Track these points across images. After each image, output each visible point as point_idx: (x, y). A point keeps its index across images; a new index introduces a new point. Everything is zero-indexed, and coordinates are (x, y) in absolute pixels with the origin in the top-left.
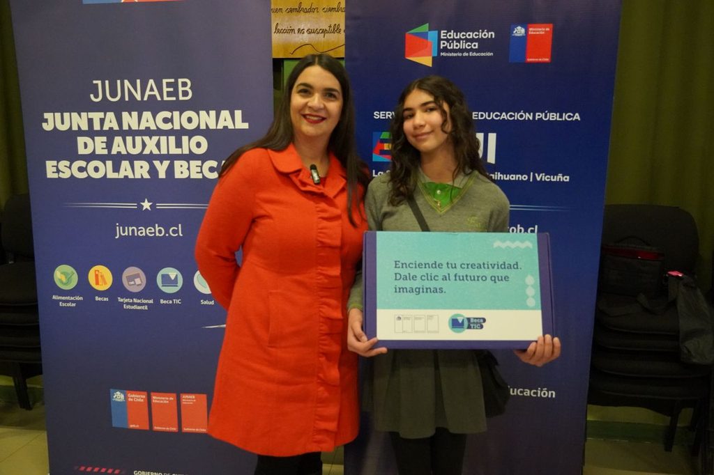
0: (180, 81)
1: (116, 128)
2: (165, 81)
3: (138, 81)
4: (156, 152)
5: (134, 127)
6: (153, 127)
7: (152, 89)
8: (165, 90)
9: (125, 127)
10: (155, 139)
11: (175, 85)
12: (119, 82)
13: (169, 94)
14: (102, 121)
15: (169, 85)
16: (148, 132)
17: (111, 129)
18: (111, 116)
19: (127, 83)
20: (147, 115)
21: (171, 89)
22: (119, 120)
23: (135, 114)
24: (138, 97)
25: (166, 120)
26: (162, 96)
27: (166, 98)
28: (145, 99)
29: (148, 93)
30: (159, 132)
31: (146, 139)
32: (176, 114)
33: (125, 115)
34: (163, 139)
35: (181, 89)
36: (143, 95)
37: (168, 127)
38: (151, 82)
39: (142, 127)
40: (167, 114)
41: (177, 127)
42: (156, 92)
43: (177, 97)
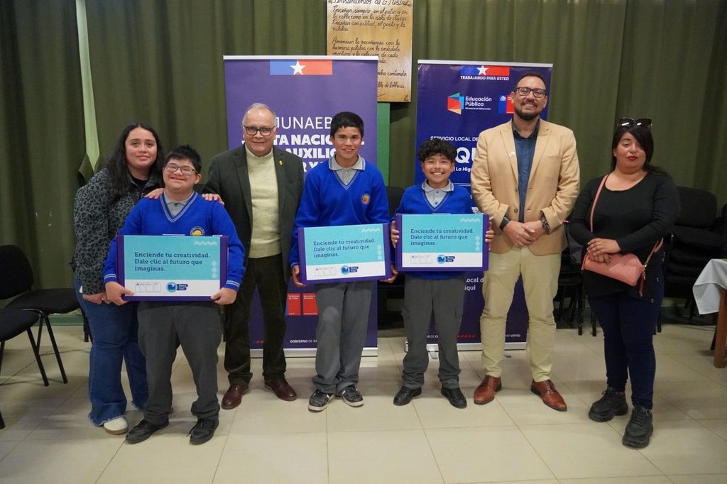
0: (326, 118)
1: (287, 143)
2: (317, 118)
3: (302, 118)
4: (310, 157)
5: (299, 143)
6: (309, 144)
7: (309, 123)
8: (317, 123)
9: (293, 143)
10: (310, 150)
11: (323, 121)
12: (290, 118)
13: (319, 125)
14: (279, 140)
15: (319, 120)
16: (307, 146)
17: (284, 144)
18: (284, 137)
19: (295, 119)
20: (306, 137)
21: (321, 123)
22: (289, 140)
23: (299, 136)
24: (302, 127)
25: (316, 140)
26: (315, 126)
27: (317, 128)
28: (306, 128)
29: (307, 124)
30: (313, 146)
31: (305, 150)
32: (323, 136)
33: (293, 137)
34: (315, 150)
35: (326, 123)
36: (304, 125)
37: (318, 143)
38: (309, 118)
39: (303, 144)
40: (318, 136)
41: (323, 143)
42: (312, 124)
43: (324, 127)
